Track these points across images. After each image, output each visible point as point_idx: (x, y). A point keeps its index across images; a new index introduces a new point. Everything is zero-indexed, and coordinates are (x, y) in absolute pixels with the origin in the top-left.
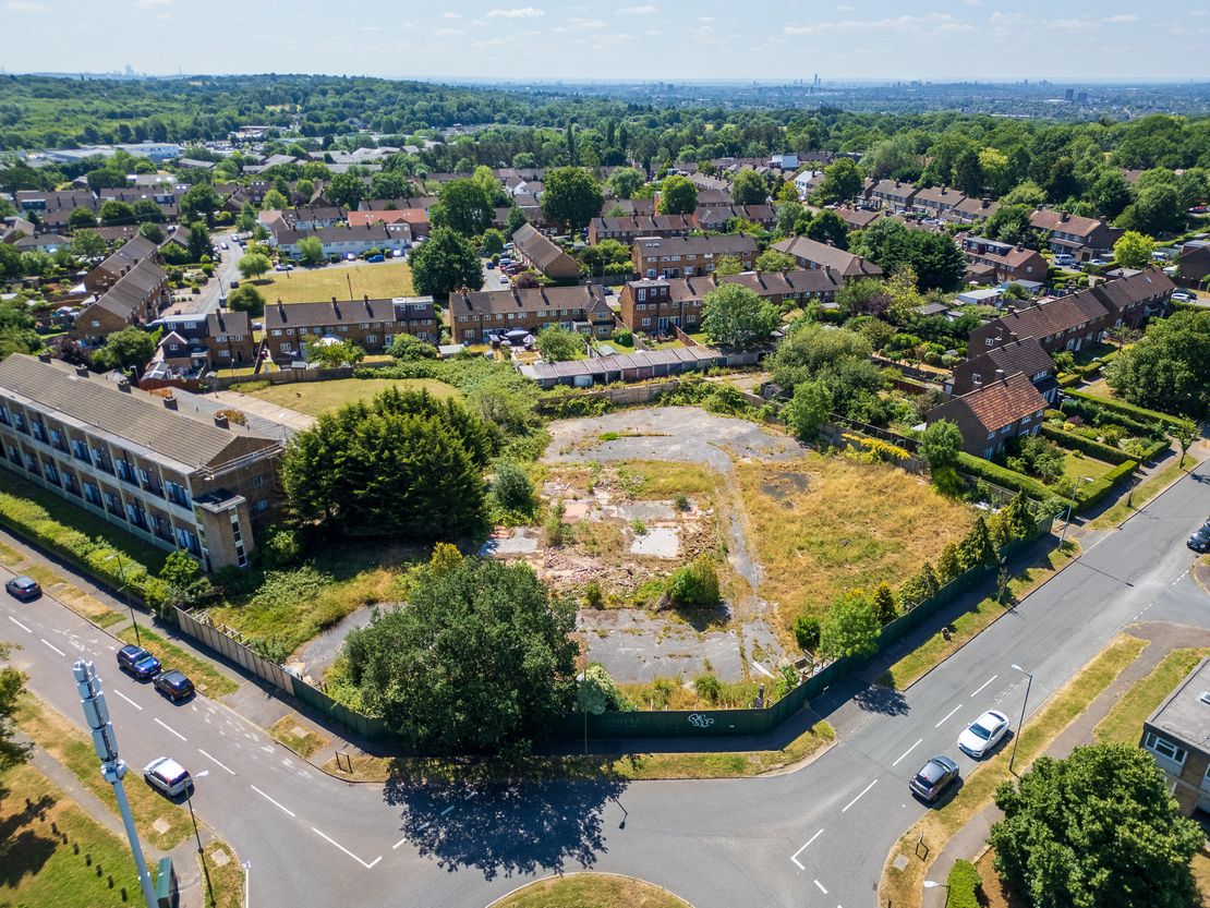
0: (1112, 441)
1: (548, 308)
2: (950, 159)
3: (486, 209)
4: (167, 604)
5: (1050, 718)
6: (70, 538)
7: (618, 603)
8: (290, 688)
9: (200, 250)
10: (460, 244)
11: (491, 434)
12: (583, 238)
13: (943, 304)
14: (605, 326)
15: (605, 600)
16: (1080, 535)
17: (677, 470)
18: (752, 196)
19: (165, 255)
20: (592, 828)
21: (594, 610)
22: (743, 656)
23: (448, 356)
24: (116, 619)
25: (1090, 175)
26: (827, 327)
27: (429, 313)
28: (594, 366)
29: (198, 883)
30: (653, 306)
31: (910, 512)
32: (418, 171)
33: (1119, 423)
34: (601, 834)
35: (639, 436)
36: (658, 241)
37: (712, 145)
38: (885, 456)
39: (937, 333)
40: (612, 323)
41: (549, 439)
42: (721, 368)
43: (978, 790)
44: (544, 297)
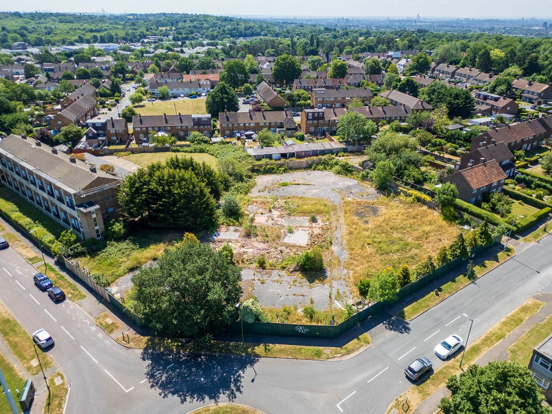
0: (540, 197)
1: (265, 121)
2: (476, 54)
3: (246, 74)
4: (60, 254)
5: (485, 341)
6: (25, 221)
7: (273, 267)
8: (107, 299)
10: (228, 90)
11: (226, 180)
12: (290, 89)
13: (461, 124)
14: (292, 131)
15: (267, 265)
16: (516, 245)
17: (314, 202)
19: (99, 93)
20: (237, 381)
21: (261, 270)
22: (330, 297)
23: (215, 143)
24: (39, 260)
25: (547, 62)
26: (401, 134)
27: (207, 122)
28: (282, 149)
29: (45, 393)
30: (316, 122)
31: (427, 228)
32: (221, 57)
33: (545, 187)
34: (241, 384)
35: (298, 184)
36: (323, 90)
37: (360, 47)
38: (419, 200)
39: (456, 139)
40: (296, 129)
41: (255, 184)
42: (345, 152)
43: (441, 376)
44: (264, 116)
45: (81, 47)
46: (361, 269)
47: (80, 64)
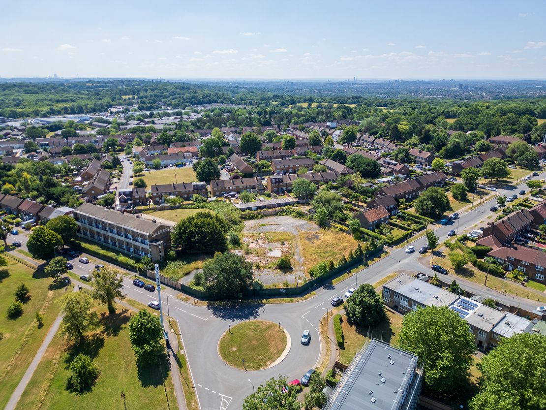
0: (409, 225)
1: (243, 185)
2: (389, 126)
3: (220, 148)
4: (143, 269)
7: (264, 268)
8: (180, 288)
9: (116, 163)
10: (213, 163)
11: (227, 225)
12: (255, 158)
13: (372, 183)
14: (262, 191)
15: (260, 267)
16: (391, 250)
17: (282, 234)
18: (316, 142)
19: (104, 165)
20: (256, 312)
21: (258, 269)
22: (295, 278)
23: (211, 201)
24: (129, 274)
25: (435, 134)
26: (333, 191)
27: (204, 187)
28: (258, 204)
30: (277, 184)
31: (345, 244)
32: (191, 129)
33: (413, 220)
34: (259, 313)
35: (271, 225)
36: (280, 161)
37: (304, 117)
38: (341, 230)
39: (367, 193)
40: (264, 190)
41: (245, 226)
42: (298, 204)
44: (242, 181)
45: (59, 119)
46: (310, 266)
47: (69, 138)
